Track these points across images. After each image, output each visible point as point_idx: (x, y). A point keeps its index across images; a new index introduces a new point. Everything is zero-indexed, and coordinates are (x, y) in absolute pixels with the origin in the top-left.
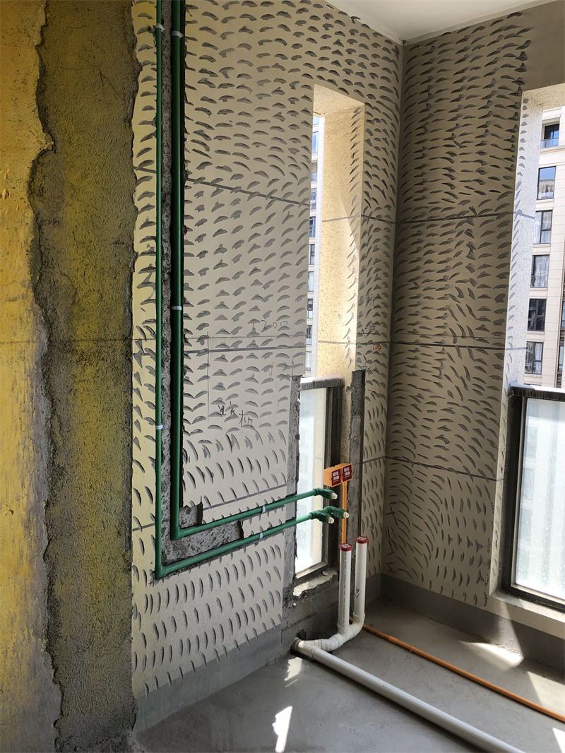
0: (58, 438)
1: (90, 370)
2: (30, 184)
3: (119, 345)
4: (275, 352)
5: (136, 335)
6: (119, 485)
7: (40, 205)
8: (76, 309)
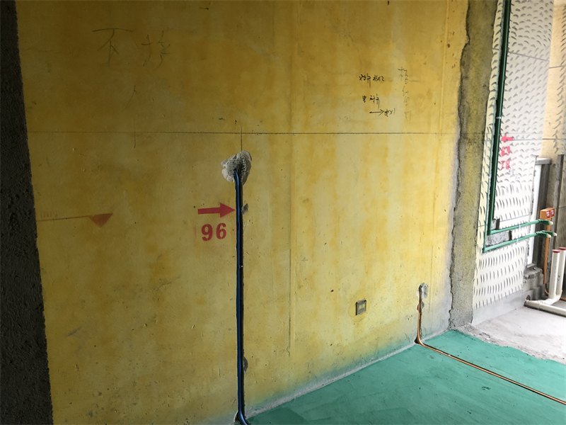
0: (460, 179)
1: (471, 147)
2: (461, 60)
3: (481, 136)
4: (531, 142)
5: (486, 131)
6: (476, 204)
7: (463, 70)
8: (469, 118)
